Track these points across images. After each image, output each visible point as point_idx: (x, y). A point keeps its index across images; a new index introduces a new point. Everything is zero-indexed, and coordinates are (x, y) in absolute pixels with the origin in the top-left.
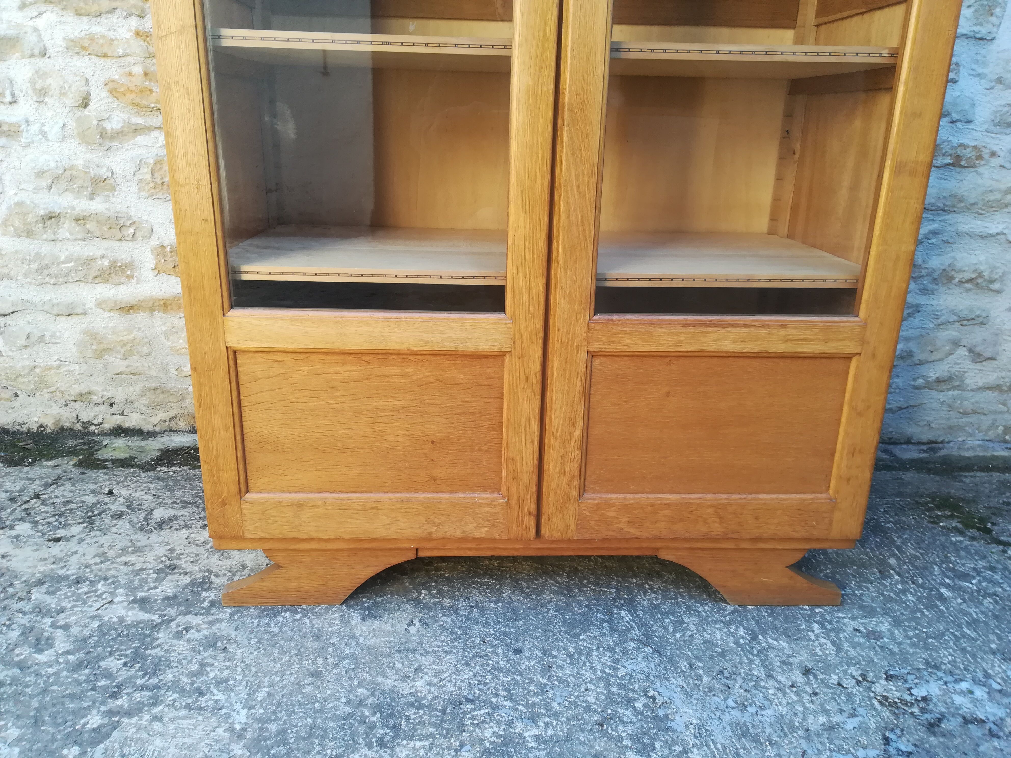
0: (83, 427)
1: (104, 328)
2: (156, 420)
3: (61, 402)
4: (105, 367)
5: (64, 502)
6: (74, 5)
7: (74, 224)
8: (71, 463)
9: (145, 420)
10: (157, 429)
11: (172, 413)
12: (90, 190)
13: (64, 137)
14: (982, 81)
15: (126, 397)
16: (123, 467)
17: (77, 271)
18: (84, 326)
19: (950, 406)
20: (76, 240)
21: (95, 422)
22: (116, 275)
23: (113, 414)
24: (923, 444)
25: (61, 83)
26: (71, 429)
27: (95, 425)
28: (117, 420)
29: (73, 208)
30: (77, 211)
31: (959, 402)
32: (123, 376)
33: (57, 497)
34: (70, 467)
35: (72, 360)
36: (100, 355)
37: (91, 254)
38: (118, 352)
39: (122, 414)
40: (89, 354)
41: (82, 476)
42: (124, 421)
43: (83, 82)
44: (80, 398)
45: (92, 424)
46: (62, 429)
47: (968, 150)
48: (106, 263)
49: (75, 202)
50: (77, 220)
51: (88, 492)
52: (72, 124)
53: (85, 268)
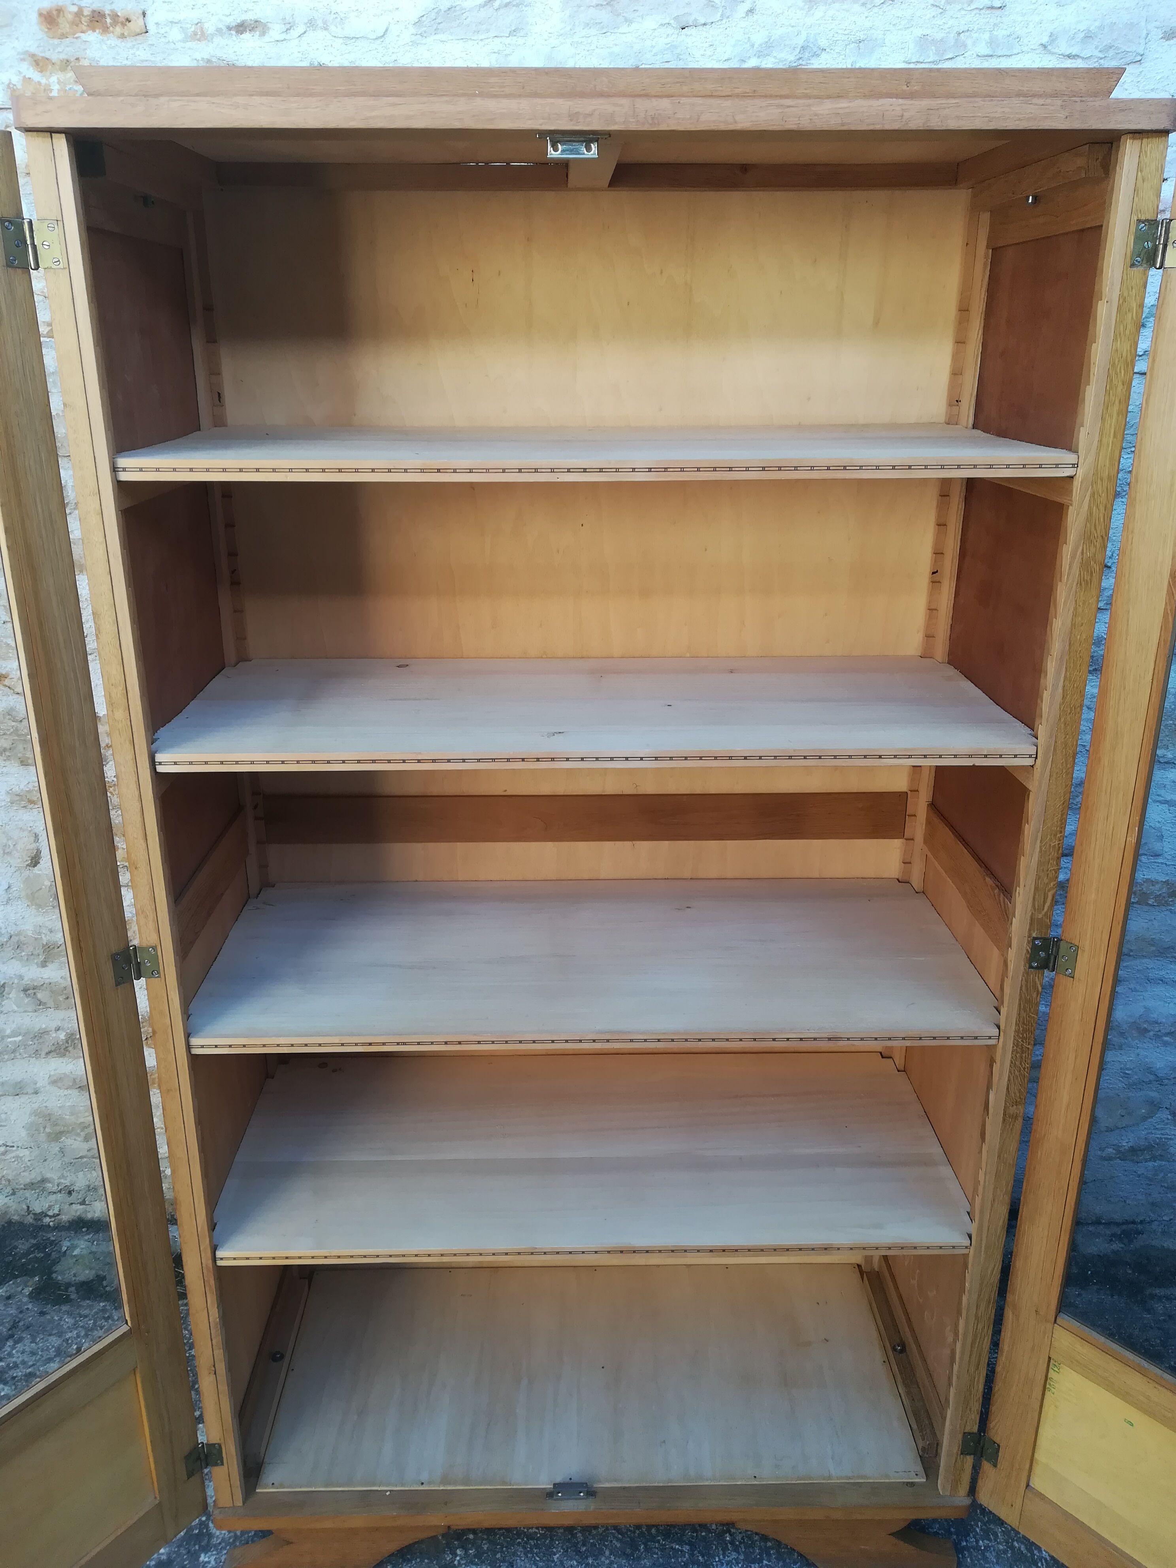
0: (35, 1219)
1: (60, 1107)
3: (7, 1191)
4: (62, 1151)
5: (26, 1375)
6: (19, 755)
7: (22, 995)
8: (27, 1291)
12: (42, 958)
13: (9, 899)
14: (1171, 808)
15: (87, 1183)
16: (89, 1299)
17: (26, 1046)
18: (36, 1106)
19: (1150, 1180)
20: (25, 1012)
21: (50, 1213)
22: (74, 1048)
23: (72, 1204)
24: (1118, 1224)
25: (5, 841)
26: (21, 1223)
27: (51, 1217)
28: (77, 1210)
29: (21, 977)
30: (26, 981)
31: (1162, 1175)
32: (85, 1160)
33: (16, 1366)
34: (25, 1300)
35: (20, 1145)
36: (56, 1137)
37: (44, 1026)
38: (78, 1135)
39: (83, 1203)
40: (42, 1137)
41: (42, 1319)
42: (86, 1211)
43: (32, 839)
44: (31, 1186)
45: (47, 1215)
46: (10, 1223)
47: (1157, 886)
48: (62, 1036)
49: (23, 971)
50: (25, 990)
51: (52, 1352)
52: (18, 885)
53: (36, 1042)
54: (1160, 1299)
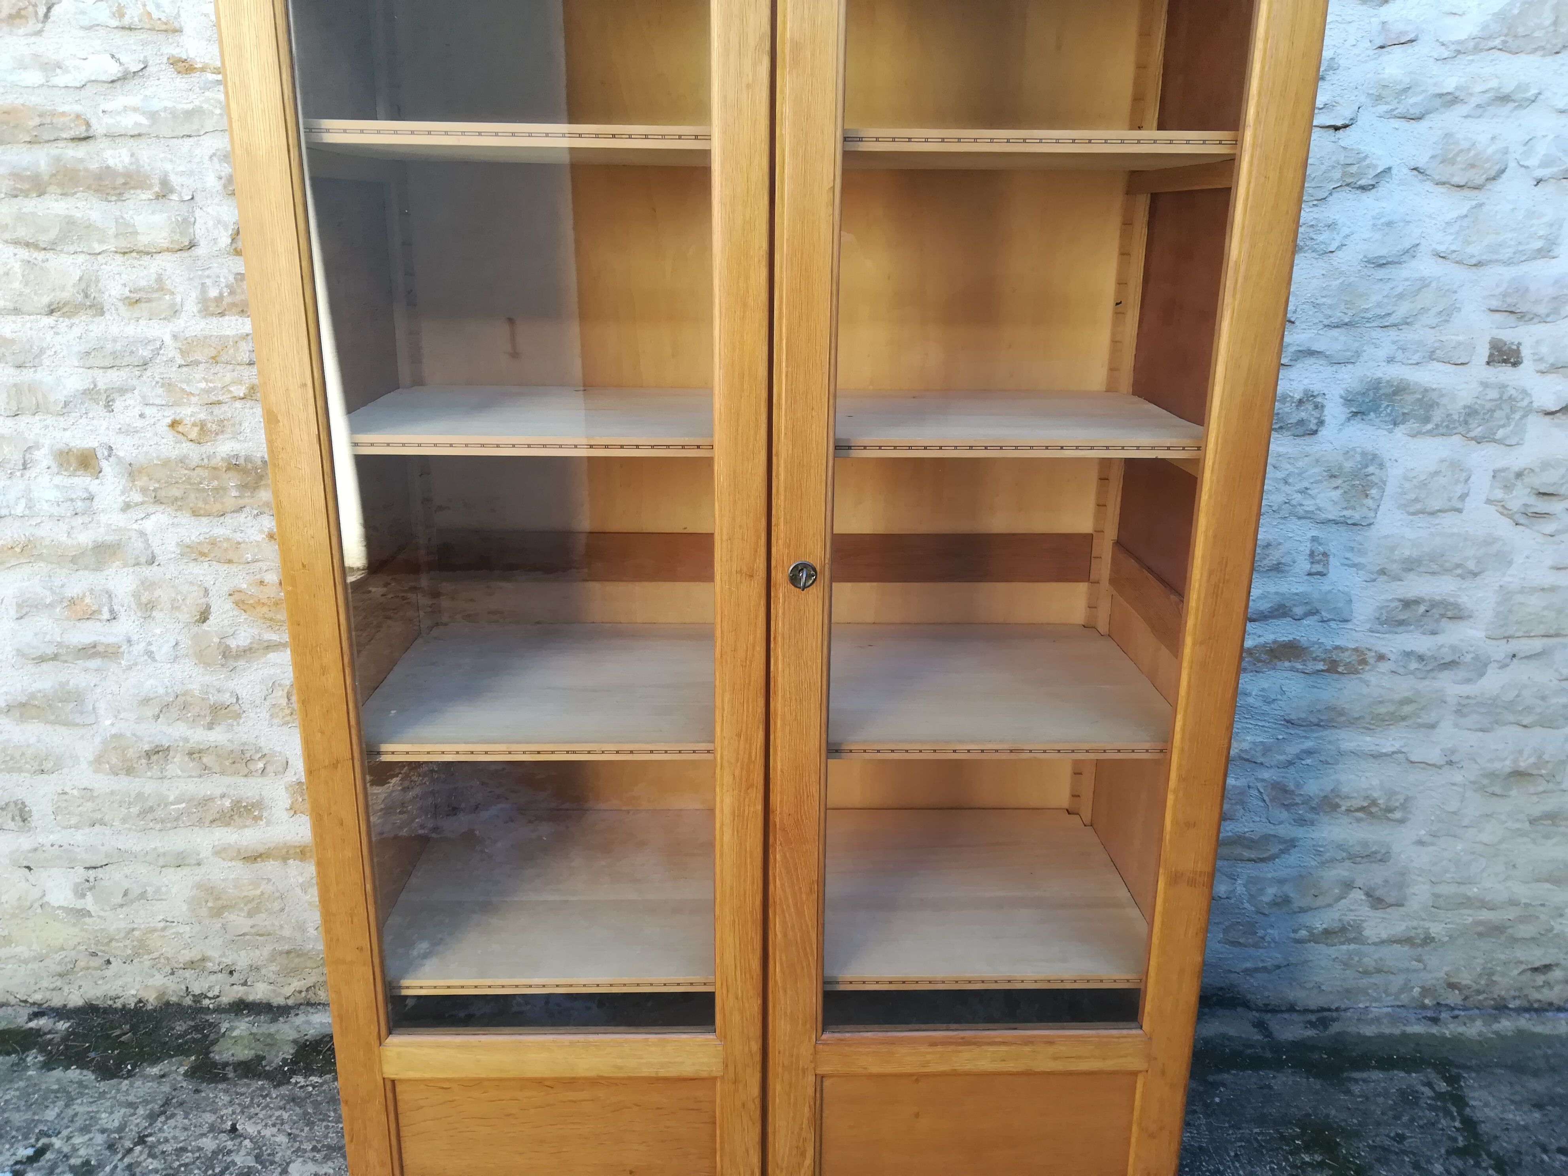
0: (194, 1001)
1: (223, 880)
2: (288, 991)
3: (165, 970)
4: (224, 927)
5: (176, 1150)
6: (191, 505)
7: (187, 759)
8: (182, 1070)
9: (274, 991)
10: (290, 1002)
11: (310, 981)
12: (208, 719)
13: (176, 657)
14: (1359, 572)
15: (250, 962)
16: (247, 1077)
17: (189, 814)
18: (197, 878)
19: (1345, 964)
20: (190, 777)
21: (210, 995)
22: (240, 817)
23: (233, 985)
24: (1312, 1012)
25: (174, 595)
26: (179, 1005)
27: (210, 998)
28: (237, 992)
29: (186, 740)
30: (192, 744)
31: (1356, 959)
32: (247, 937)
33: (167, 1140)
34: (180, 1078)
35: (181, 921)
36: (218, 912)
37: (209, 793)
38: (242, 910)
39: (245, 984)
40: (204, 912)
41: (196, 1096)
42: (247, 993)
43: (202, 593)
44: (191, 965)
45: (206, 997)
46: (168, 1004)
47: (1347, 654)
48: (227, 803)
49: (189, 733)
50: (190, 754)
51: (205, 1129)
52: (186, 642)
53: (200, 809)
54: (1356, 1081)
